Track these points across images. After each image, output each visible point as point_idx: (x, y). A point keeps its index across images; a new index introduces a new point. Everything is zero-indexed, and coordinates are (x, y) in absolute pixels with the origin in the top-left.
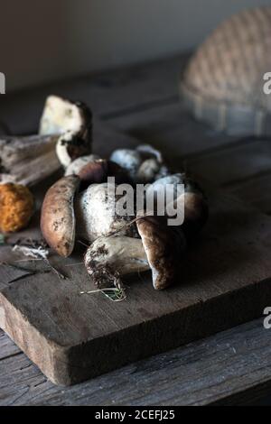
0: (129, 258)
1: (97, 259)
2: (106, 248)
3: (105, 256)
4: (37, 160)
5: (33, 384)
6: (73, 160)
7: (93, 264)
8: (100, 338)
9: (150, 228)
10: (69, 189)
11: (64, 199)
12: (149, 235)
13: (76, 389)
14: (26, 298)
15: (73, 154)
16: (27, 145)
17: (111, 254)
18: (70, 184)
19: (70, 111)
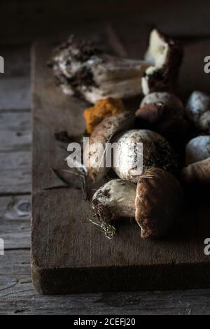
0: (126, 207)
1: (100, 199)
2: (110, 192)
3: (107, 199)
4: (125, 83)
5: (22, 281)
6: (151, 92)
7: (96, 202)
8: (71, 269)
9: (145, 190)
10: (112, 127)
11: (103, 136)
12: (141, 196)
13: (44, 299)
14: (46, 209)
15: (153, 87)
16: (118, 68)
17: (111, 199)
18: (116, 123)
19: (164, 48)
